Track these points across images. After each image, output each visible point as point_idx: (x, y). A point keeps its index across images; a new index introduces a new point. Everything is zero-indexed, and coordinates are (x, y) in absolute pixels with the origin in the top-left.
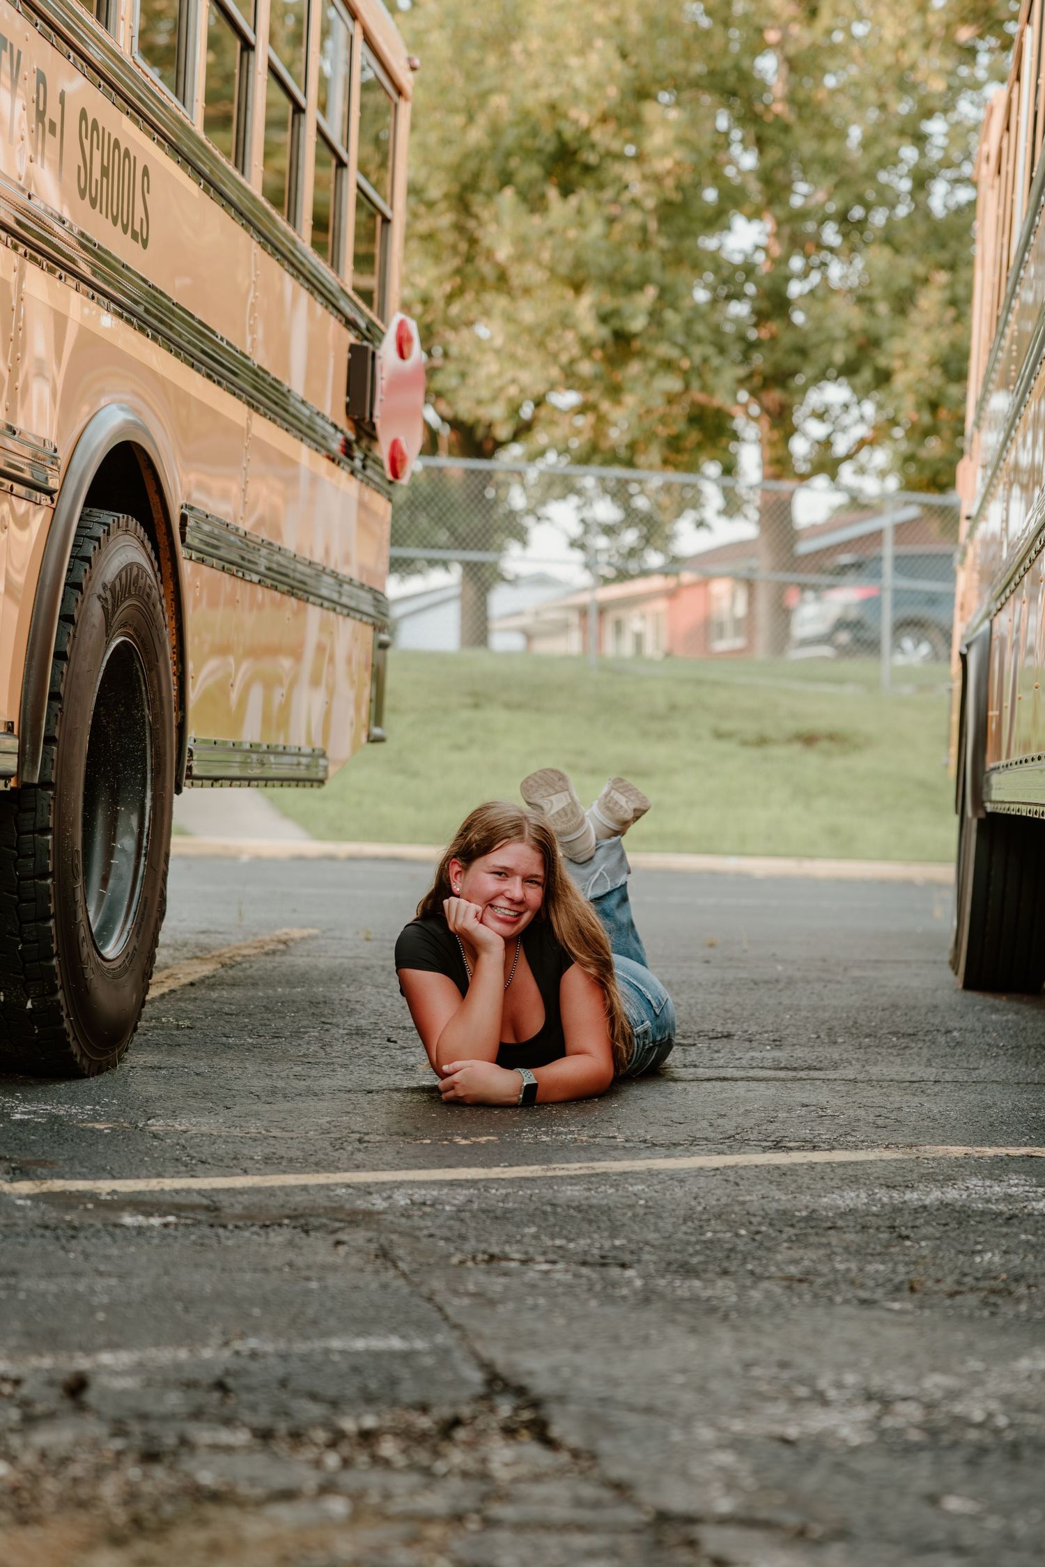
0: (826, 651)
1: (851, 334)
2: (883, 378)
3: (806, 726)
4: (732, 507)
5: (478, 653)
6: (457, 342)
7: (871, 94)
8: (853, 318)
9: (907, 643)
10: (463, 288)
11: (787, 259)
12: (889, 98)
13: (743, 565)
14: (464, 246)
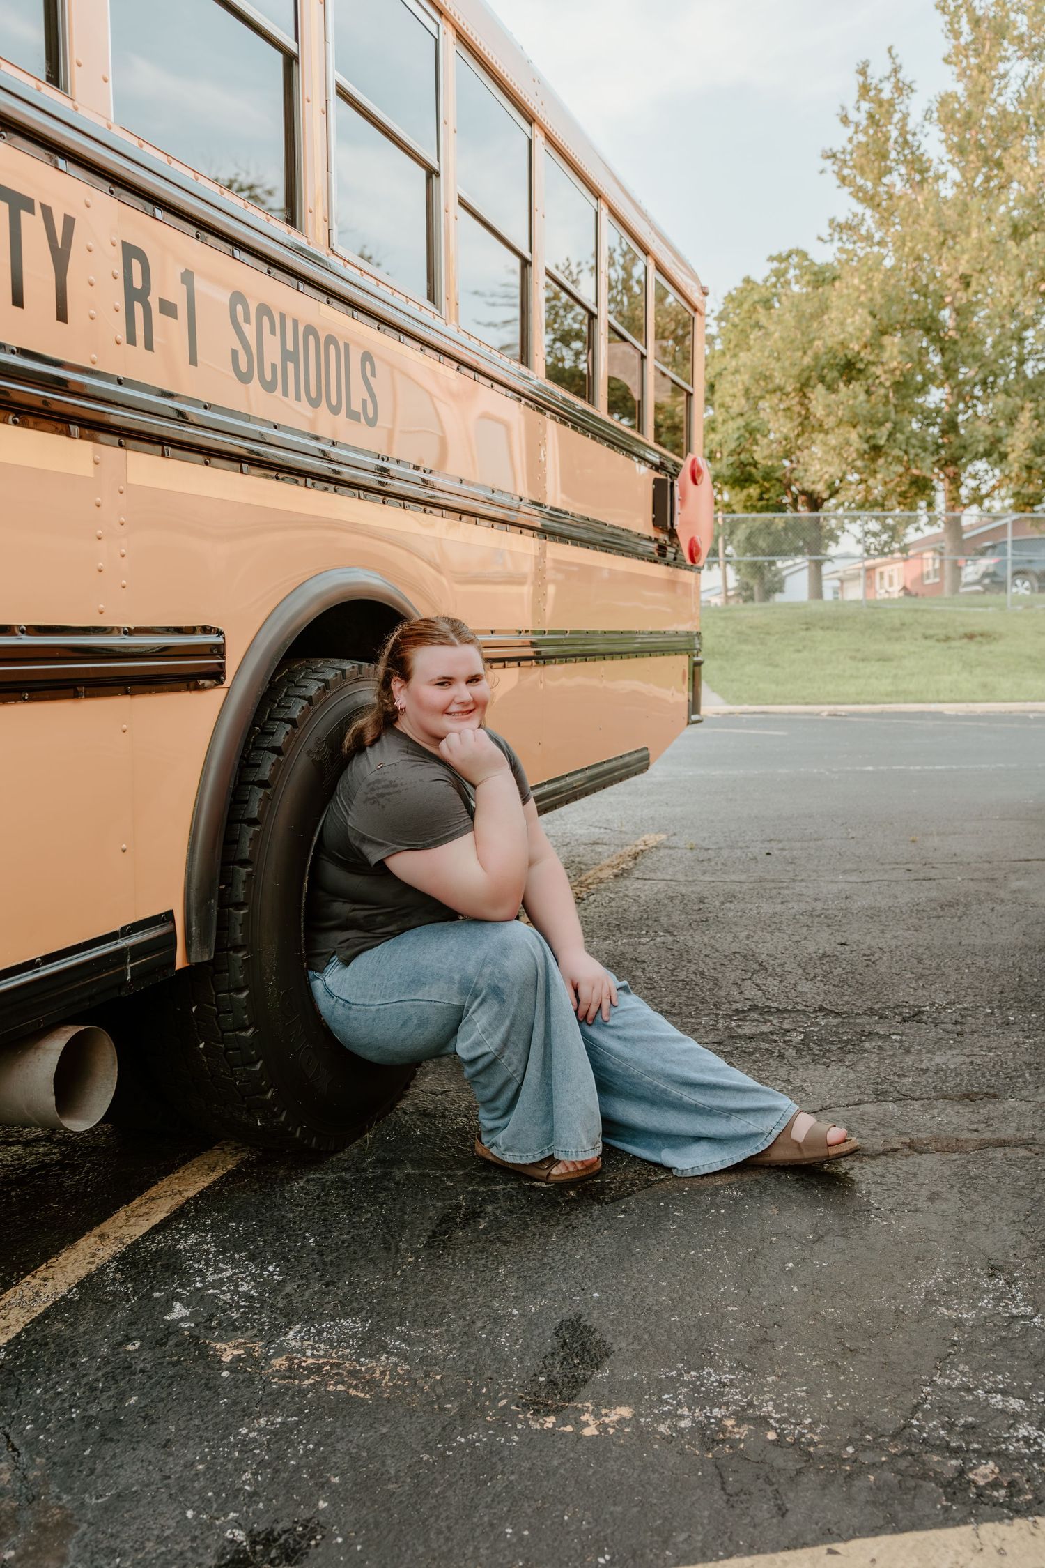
0: (978, 588)
1: (987, 437)
2: (1004, 456)
3: (969, 630)
4: (932, 521)
5: (815, 601)
6: (803, 456)
7: (997, 321)
8: (988, 430)
9: (1018, 582)
10: (803, 432)
11: (956, 405)
12: (1006, 322)
13: (938, 546)
14: (803, 412)
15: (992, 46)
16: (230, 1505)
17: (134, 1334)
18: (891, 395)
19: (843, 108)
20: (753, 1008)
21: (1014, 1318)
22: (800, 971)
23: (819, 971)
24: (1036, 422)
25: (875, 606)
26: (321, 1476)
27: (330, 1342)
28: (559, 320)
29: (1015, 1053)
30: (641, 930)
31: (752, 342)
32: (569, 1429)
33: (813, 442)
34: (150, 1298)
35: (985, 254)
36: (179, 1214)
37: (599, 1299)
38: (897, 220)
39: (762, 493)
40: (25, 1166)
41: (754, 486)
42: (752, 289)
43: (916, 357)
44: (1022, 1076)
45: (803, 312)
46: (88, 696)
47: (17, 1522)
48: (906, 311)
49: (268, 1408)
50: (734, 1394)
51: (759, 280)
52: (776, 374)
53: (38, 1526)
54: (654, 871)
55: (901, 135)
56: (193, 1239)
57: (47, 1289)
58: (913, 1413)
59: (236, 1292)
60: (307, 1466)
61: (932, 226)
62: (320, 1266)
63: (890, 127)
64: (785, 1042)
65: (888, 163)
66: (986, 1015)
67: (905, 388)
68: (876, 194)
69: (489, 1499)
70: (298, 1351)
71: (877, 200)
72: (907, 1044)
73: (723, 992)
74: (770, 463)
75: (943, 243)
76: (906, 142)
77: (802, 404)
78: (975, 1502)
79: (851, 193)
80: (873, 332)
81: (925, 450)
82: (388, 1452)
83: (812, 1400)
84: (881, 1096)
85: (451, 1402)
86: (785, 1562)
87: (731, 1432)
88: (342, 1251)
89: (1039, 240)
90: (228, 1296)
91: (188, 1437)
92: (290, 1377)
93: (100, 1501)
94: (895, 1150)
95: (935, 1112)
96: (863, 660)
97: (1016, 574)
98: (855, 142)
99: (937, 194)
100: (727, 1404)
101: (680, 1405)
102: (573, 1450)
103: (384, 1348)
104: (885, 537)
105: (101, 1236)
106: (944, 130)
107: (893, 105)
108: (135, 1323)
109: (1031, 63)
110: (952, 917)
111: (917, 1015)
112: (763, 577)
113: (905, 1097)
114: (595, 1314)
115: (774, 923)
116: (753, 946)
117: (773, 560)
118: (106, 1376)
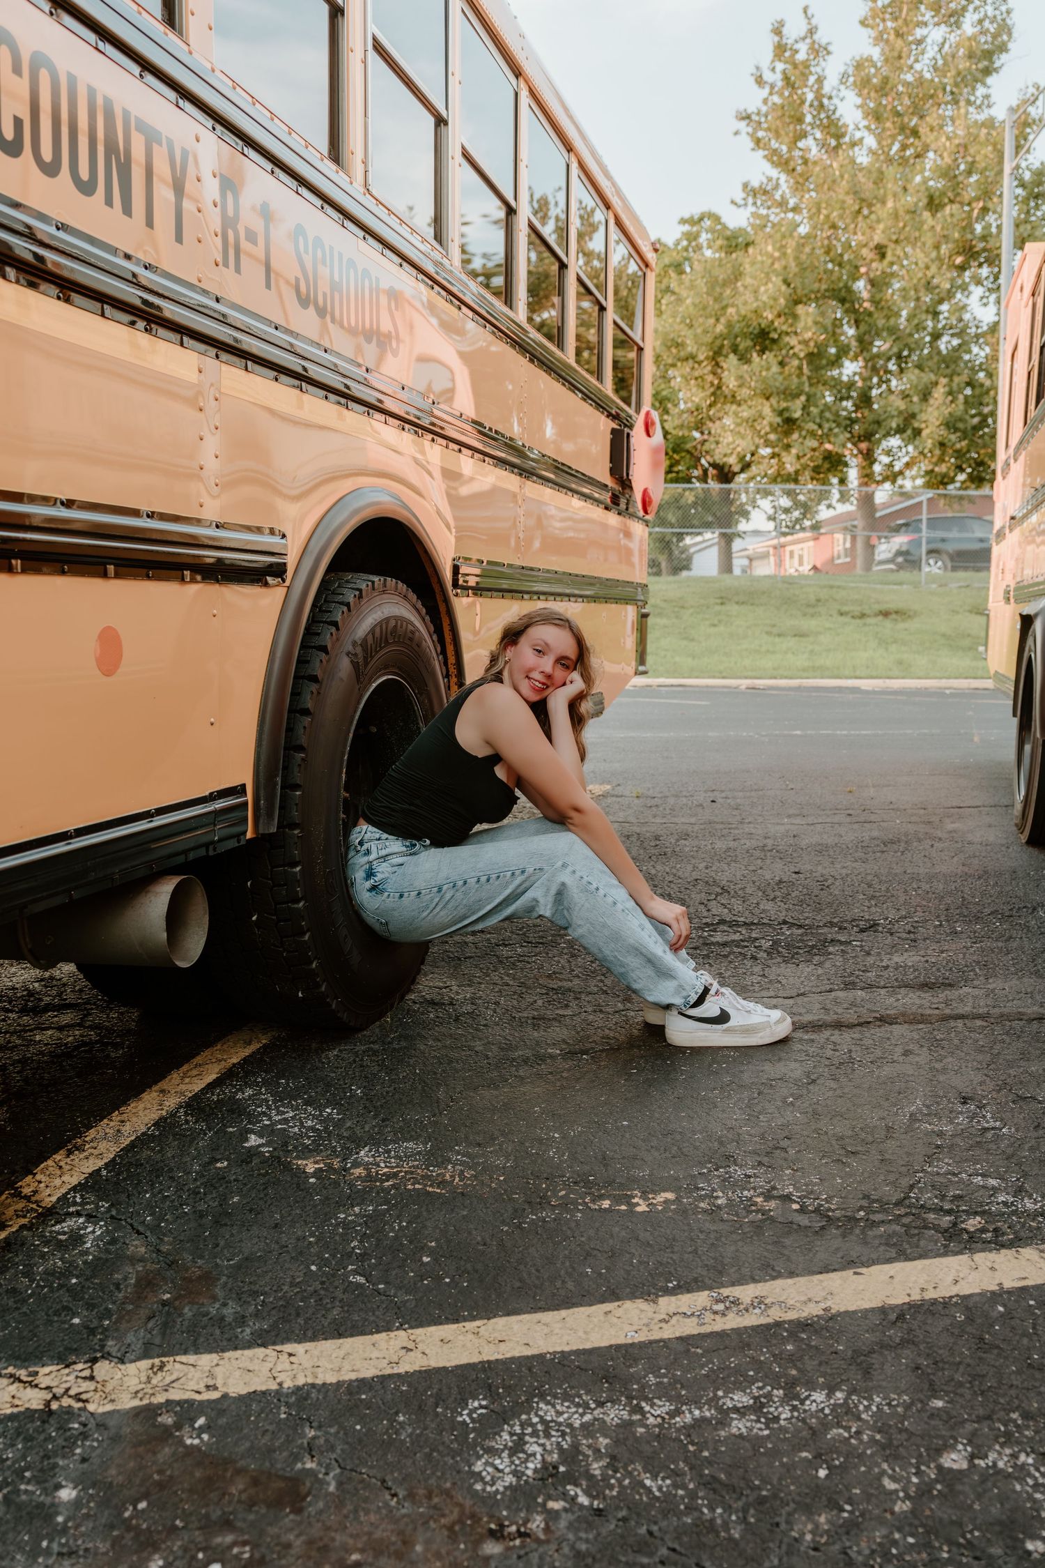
0: (892, 566)
1: (900, 413)
2: (917, 432)
3: (884, 607)
4: (844, 498)
5: (726, 576)
6: (715, 427)
7: (912, 293)
8: (902, 405)
9: (932, 562)
10: (715, 402)
11: (871, 379)
12: (921, 294)
13: (849, 524)
14: (716, 382)
15: (909, 10)
16: (345, 1261)
17: (220, 1156)
18: (805, 366)
19: (758, 68)
20: (722, 922)
21: (986, 1130)
22: (760, 894)
23: (778, 893)
24: (950, 398)
25: (789, 581)
26: (419, 1242)
27: (399, 1158)
29: (964, 954)
31: (663, 308)
32: (623, 1207)
33: (725, 413)
34: (226, 1132)
35: (901, 225)
36: (230, 1075)
37: (628, 1126)
38: (812, 186)
39: (671, 466)
40: (66, 1044)
42: (664, 252)
43: (830, 329)
44: (973, 970)
45: (716, 278)
47: (165, 1277)
48: (820, 280)
49: (358, 1201)
50: (760, 1182)
51: (670, 242)
52: (688, 341)
53: (183, 1279)
55: (816, 98)
56: (249, 1092)
57: (128, 1128)
58: (910, 1191)
59: (302, 1126)
60: (405, 1236)
61: (847, 193)
62: (372, 1109)
63: (805, 90)
64: (755, 947)
65: (804, 126)
66: (936, 927)
67: (818, 359)
68: (791, 158)
69: (566, 1253)
70: (372, 1164)
71: (792, 164)
72: (867, 948)
74: (680, 434)
75: (859, 211)
76: (822, 106)
77: (714, 374)
78: (968, 1241)
79: (765, 157)
80: (787, 300)
81: (838, 425)
82: (471, 1226)
83: (826, 1184)
84: (849, 986)
85: (517, 1194)
86: (821, 1281)
87: (762, 1206)
88: (388, 1098)
89: (954, 211)
90: (296, 1129)
91: (294, 1221)
92: (371, 1181)
93: (231, 1263)
94: (869, 1022)
95: (900, 997)
96: (779, 635)
97: (930, 552)
98: (770, 104)
99: (853, 161)
100: (754, 1189)
101: (714, 1190)
102: (628, 1221)
103: (449, 1161)
104: (796, 514)
105: (162, 1091)
106: (859, 95)
107: (808, 67)
108: (217, 1150)
109: (948, 29)
110: (895, 852)
111: (873, 926)
112: (671, 553)
113: (871, 986)
114: (627, 1135)
115: (729, 856)
116: (713, 874)
117: (682, 534)
118: (205, 1185)
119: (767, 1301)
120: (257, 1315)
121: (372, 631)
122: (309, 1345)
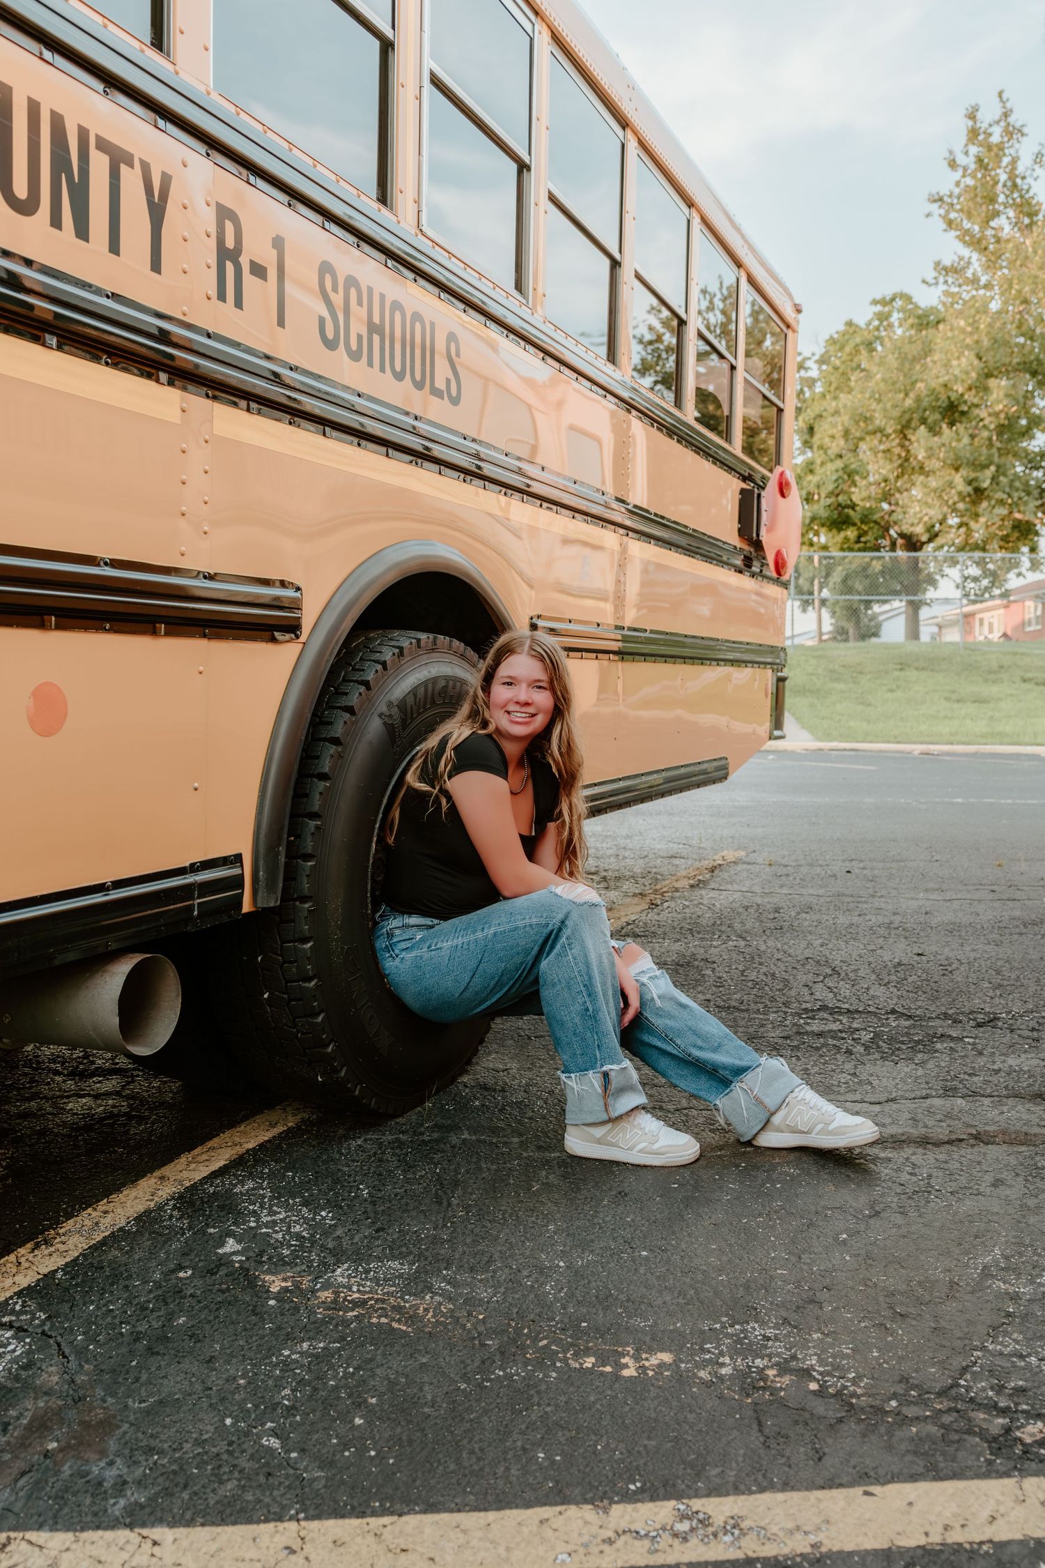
4: (1035, 566)
6: (902, 498)
10: (903, 474)
14: (903, 454)
16: (267, 1415)
17: (187, 1264)
18: (994, 438)
19: (951, 152)
20: (824, 1008)
22: (874, 977)
23: (893, 978)
25: (972, 648)
26: (359, 1396)
27: (376, 1280)
28: (661, 363)
30: (714, 934)
31: (853, 384)
32: (608, 1369)
33: (913, 484)
34: (204, 1233)
36: (238, 1163)
37: (646, 1258)
38: (1004, 264)
39: (859, 537)
40: (94, 1115)
41: (851, 528)
42: (855, 332)
43: (1022, 400)
45: (907, 354)
46: (168, 634)
47: (63, 1419)
48: (1011, 354)
49: (311, 1334)
50: (779, 1347)
51: (862, 324)
52: (877, 415)
53: (81, 1423)
54: (731, 883)
55: (1010, 178)
56: (250, 1184)
57: (108, 1220)
58: (961, 1376)
59: (288, 1231)
60: (346, 1386)
61: (1040, 268)
62: (372, 1215)
63: (998, 171)
64: (853, 1039)
65: (997, 206)
67: (1008, 431)
68: (983, 237)
69: (523, 1427)
70: (344, 1286)
71: (984, 243)
72: (980, 1047)
73: (793, 993)
74: (868, 505)
76: (1015, 185)
77: (902, 446)
78: (1020, 1458)
79: (957, 237)
80: (979, 374)
81: (1029, 494)
82: (426, 1379)
83: (858, 1357)
84: (949, 1092)
85: (492, 1339)
86: (819, 1500)
87: (772, 1381)
88: (394, 1202)
90: (280, 1235)
91: (232, 1355)
92: (335, 1309)
93: (143, 1405)
94: (961, 1140)
95: (1005, 1109)
96: (958, 701)
98: (962, 185)
100: (770, 1356)
101: (721, 1354)
102: (611, 1388)
103: (429, 1288)
104: (985, 582)
105: (162, 1178)
107: (1002, 149)
108: (188, 1255)
110: (1036, 935)
111: (992, 1021)
112: (858, 622)
113: (975, 1094)
114: (642, 1271)
115: (849, 933)
116: (827, 953)
117: (870, 601)
118: (157, 1298)
119: (742, 1526)
120: (139, 1483)
121: (414, 691)
122: (181, 1532)
